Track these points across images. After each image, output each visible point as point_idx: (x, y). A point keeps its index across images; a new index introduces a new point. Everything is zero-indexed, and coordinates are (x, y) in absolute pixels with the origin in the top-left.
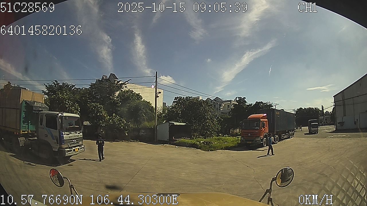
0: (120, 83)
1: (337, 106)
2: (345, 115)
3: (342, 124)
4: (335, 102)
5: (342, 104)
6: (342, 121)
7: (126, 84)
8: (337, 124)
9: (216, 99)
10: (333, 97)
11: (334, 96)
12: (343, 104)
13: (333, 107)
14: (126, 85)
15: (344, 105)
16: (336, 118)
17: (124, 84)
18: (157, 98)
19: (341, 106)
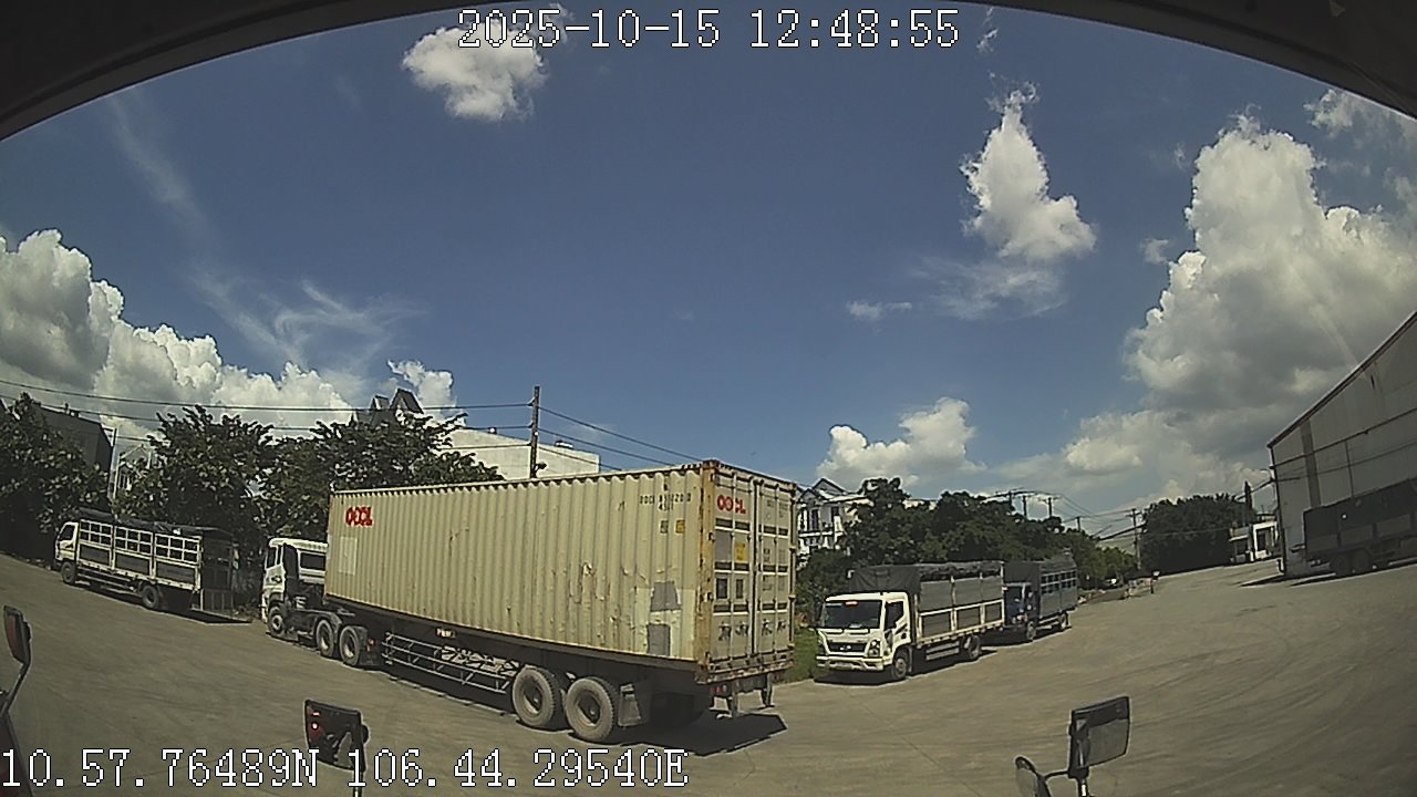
0: (428, 424)
1: (1285, 480)
4: (1277, 468)
5: (1305, 469)
7: (447, 432)
8: (1290, 552)
10: (1270, 446)
11: (1268, 443)
12: (1308, 471)
14: (448, 436)
15: (1312, 474)
16: (1283, 530)
17: (441, 429)
19: (1298, 478)
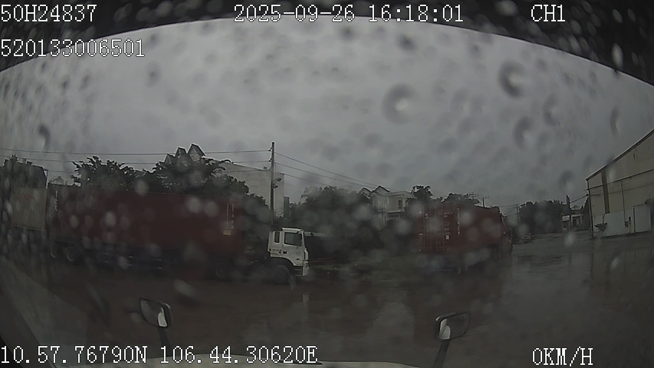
1: (593, 195)
2: (607, 212)
3: (602, 227)
4: (590, 190)
5: (603, 191)
6: (603, 221)
8: (594, 227)
9: (377, 191)
10: (587, 180)
13: (587, 197)
15: (606, 194)
16: (592, 217)
18: (274, 189)
19: (600, 195)
